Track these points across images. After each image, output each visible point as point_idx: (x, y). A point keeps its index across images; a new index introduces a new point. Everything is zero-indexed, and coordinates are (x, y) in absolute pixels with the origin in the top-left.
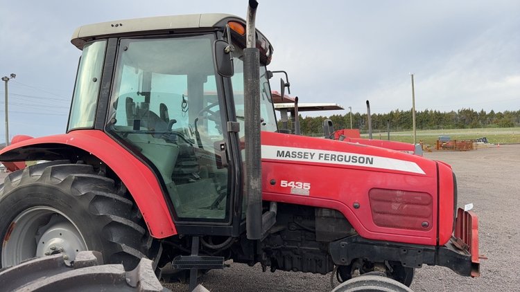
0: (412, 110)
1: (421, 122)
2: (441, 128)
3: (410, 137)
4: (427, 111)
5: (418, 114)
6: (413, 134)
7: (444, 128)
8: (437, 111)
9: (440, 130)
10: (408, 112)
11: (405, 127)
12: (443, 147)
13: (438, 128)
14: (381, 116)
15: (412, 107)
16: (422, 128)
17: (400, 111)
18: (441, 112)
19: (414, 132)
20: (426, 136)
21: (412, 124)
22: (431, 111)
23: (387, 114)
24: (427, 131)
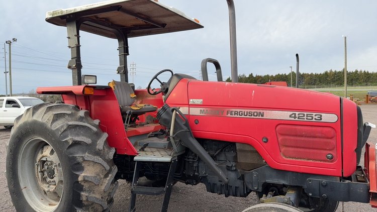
0: (344, 70)
1: (352, 80)
2: (369, 85)
3: (341, 92)
4: (357, 71)
5: (349, 74)
6: (345, 90)
7: (372, 85)
8: (366, 71)
9: (368, 87)
10: (340, 72)
11: (337, 84)
12: (371, 101)
13: (367, 85)
14: (318, 75)
15: (344, 67)
16: (352, 85)
17: (334, 71)
18: (369, 72)
19: (345, 87)
20: (356, 91)
21: (344, 81)
22: (361, 71)
23: (322, 73)
24: (357, 87)
